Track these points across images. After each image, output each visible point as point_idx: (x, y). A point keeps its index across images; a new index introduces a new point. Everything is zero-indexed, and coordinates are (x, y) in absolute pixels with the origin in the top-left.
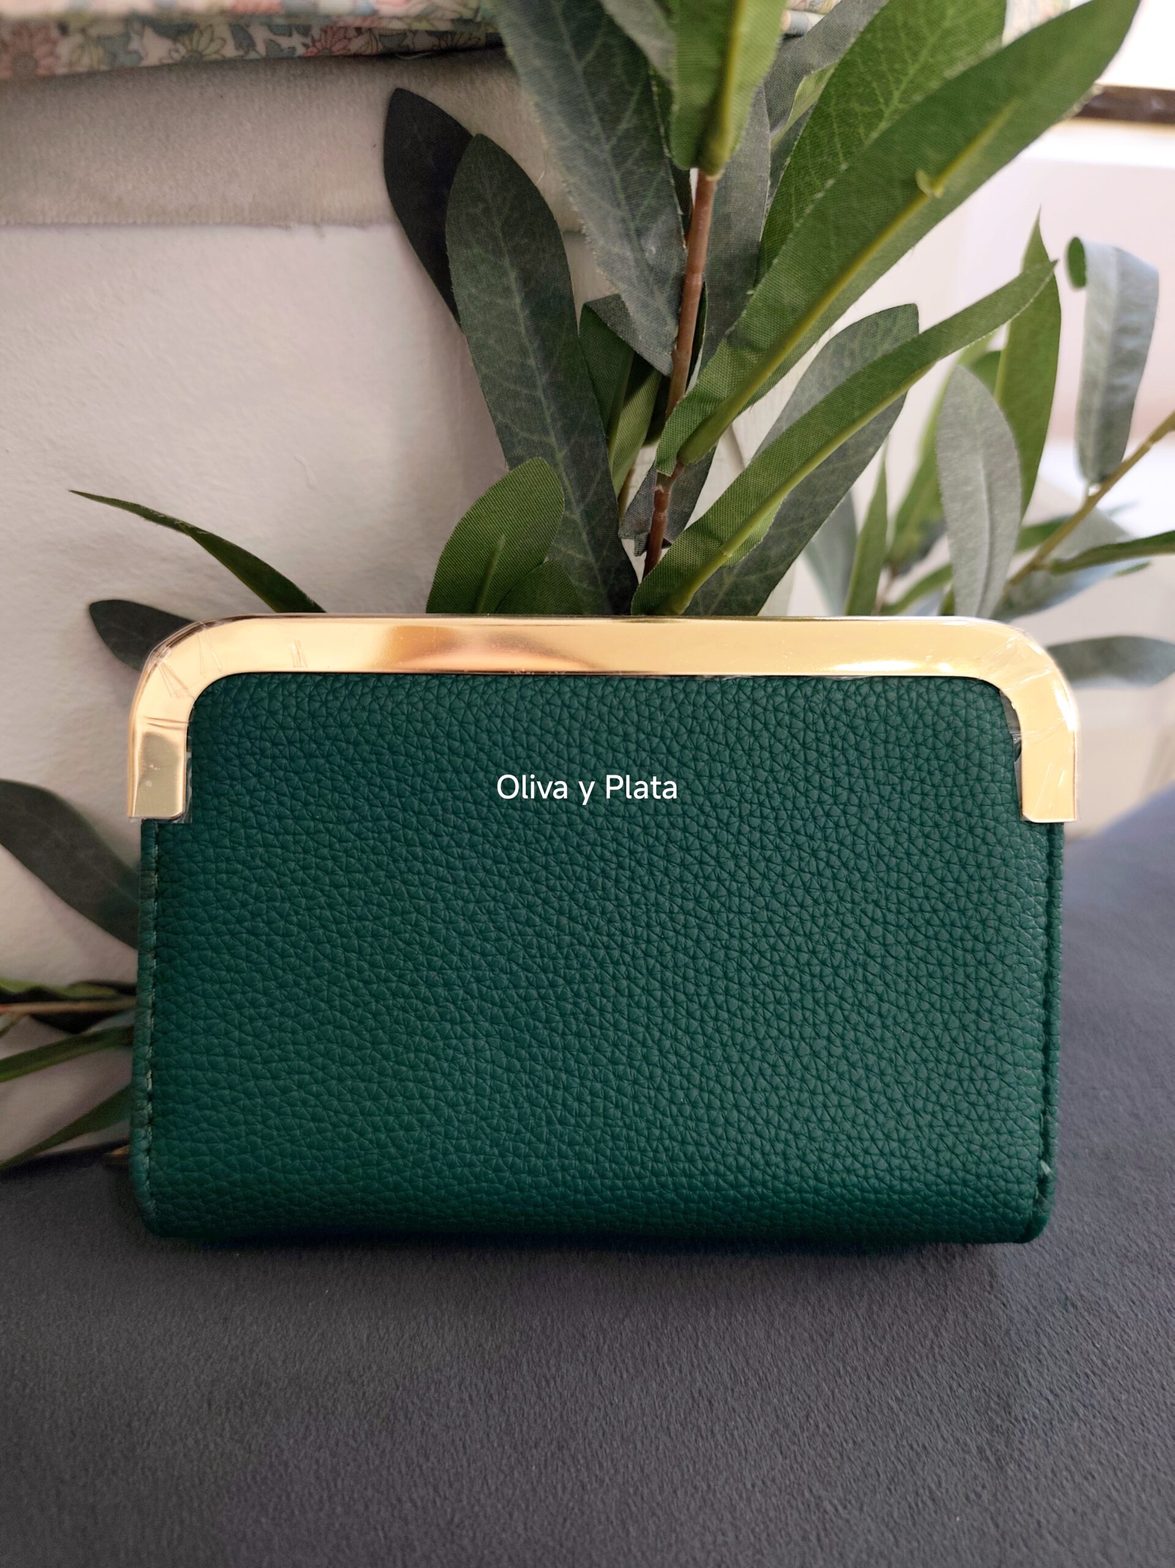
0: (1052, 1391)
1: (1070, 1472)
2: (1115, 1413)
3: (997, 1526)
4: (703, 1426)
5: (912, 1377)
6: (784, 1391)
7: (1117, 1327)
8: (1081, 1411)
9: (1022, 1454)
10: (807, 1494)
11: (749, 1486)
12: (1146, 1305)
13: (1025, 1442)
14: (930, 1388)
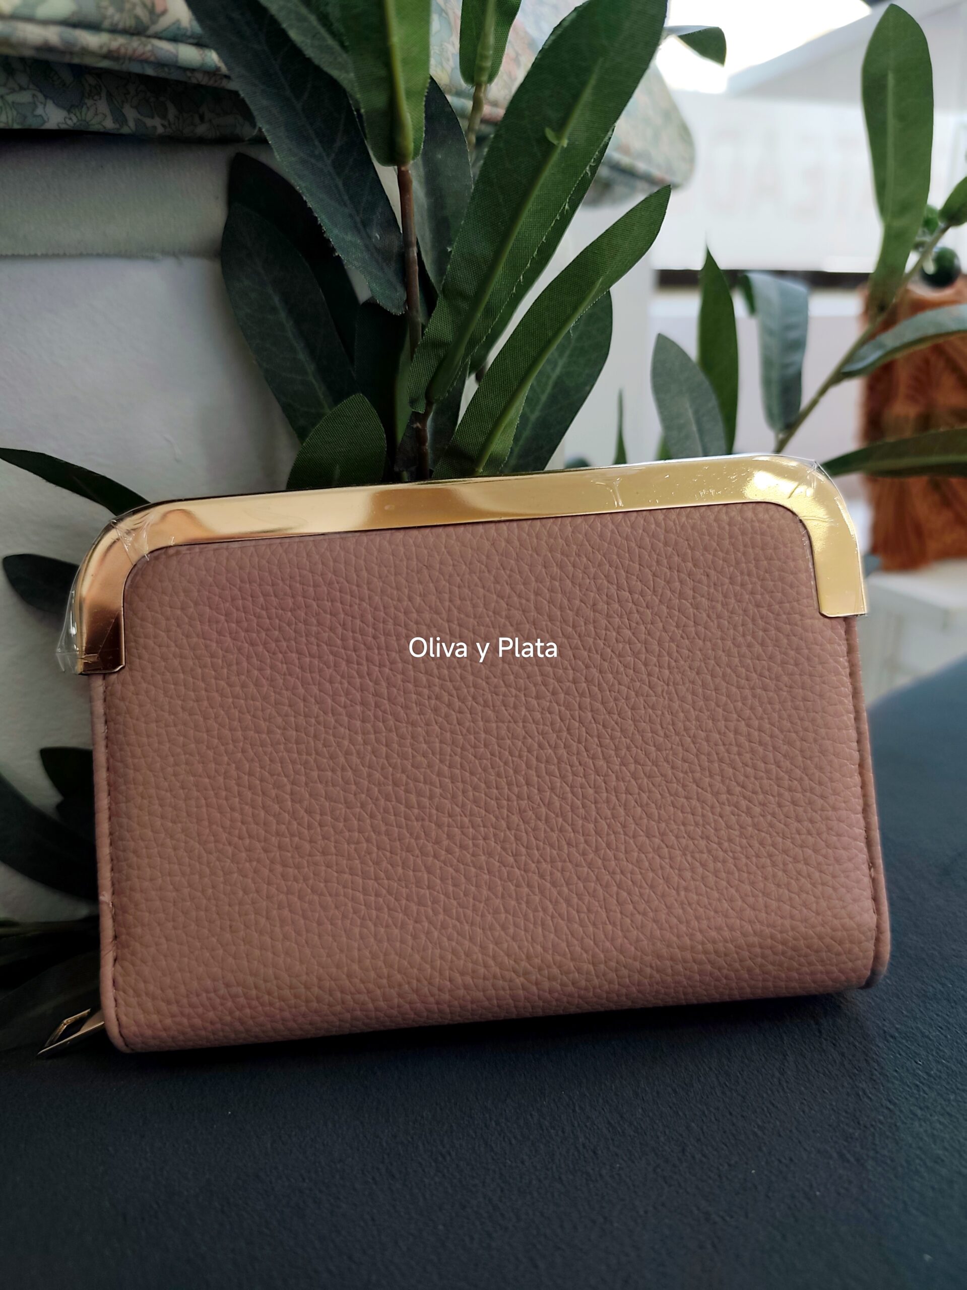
0: (890, 1102)
1: (921, 1159)
2: (948, 1109)
3: (869, 1211)
4: (591, 1172)
5: (768, 1108)
6: (659, 1134)
7: (932, 1047)
8: (919, 1112)
9: (877, 1152)
10: (696, 1212)
11: (642, 1213)
12: (951, 1027)
13: (877, 1142)
14: (786, 1114)
